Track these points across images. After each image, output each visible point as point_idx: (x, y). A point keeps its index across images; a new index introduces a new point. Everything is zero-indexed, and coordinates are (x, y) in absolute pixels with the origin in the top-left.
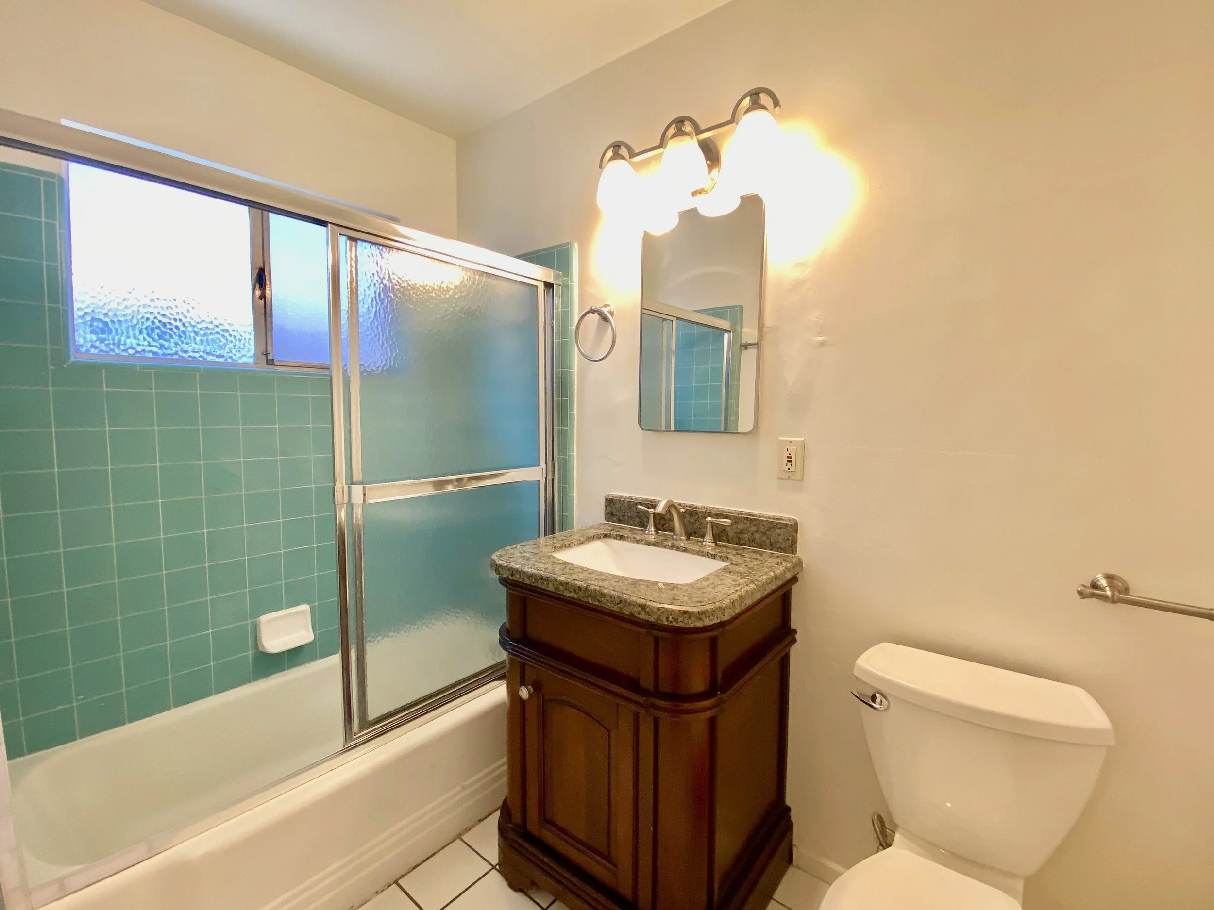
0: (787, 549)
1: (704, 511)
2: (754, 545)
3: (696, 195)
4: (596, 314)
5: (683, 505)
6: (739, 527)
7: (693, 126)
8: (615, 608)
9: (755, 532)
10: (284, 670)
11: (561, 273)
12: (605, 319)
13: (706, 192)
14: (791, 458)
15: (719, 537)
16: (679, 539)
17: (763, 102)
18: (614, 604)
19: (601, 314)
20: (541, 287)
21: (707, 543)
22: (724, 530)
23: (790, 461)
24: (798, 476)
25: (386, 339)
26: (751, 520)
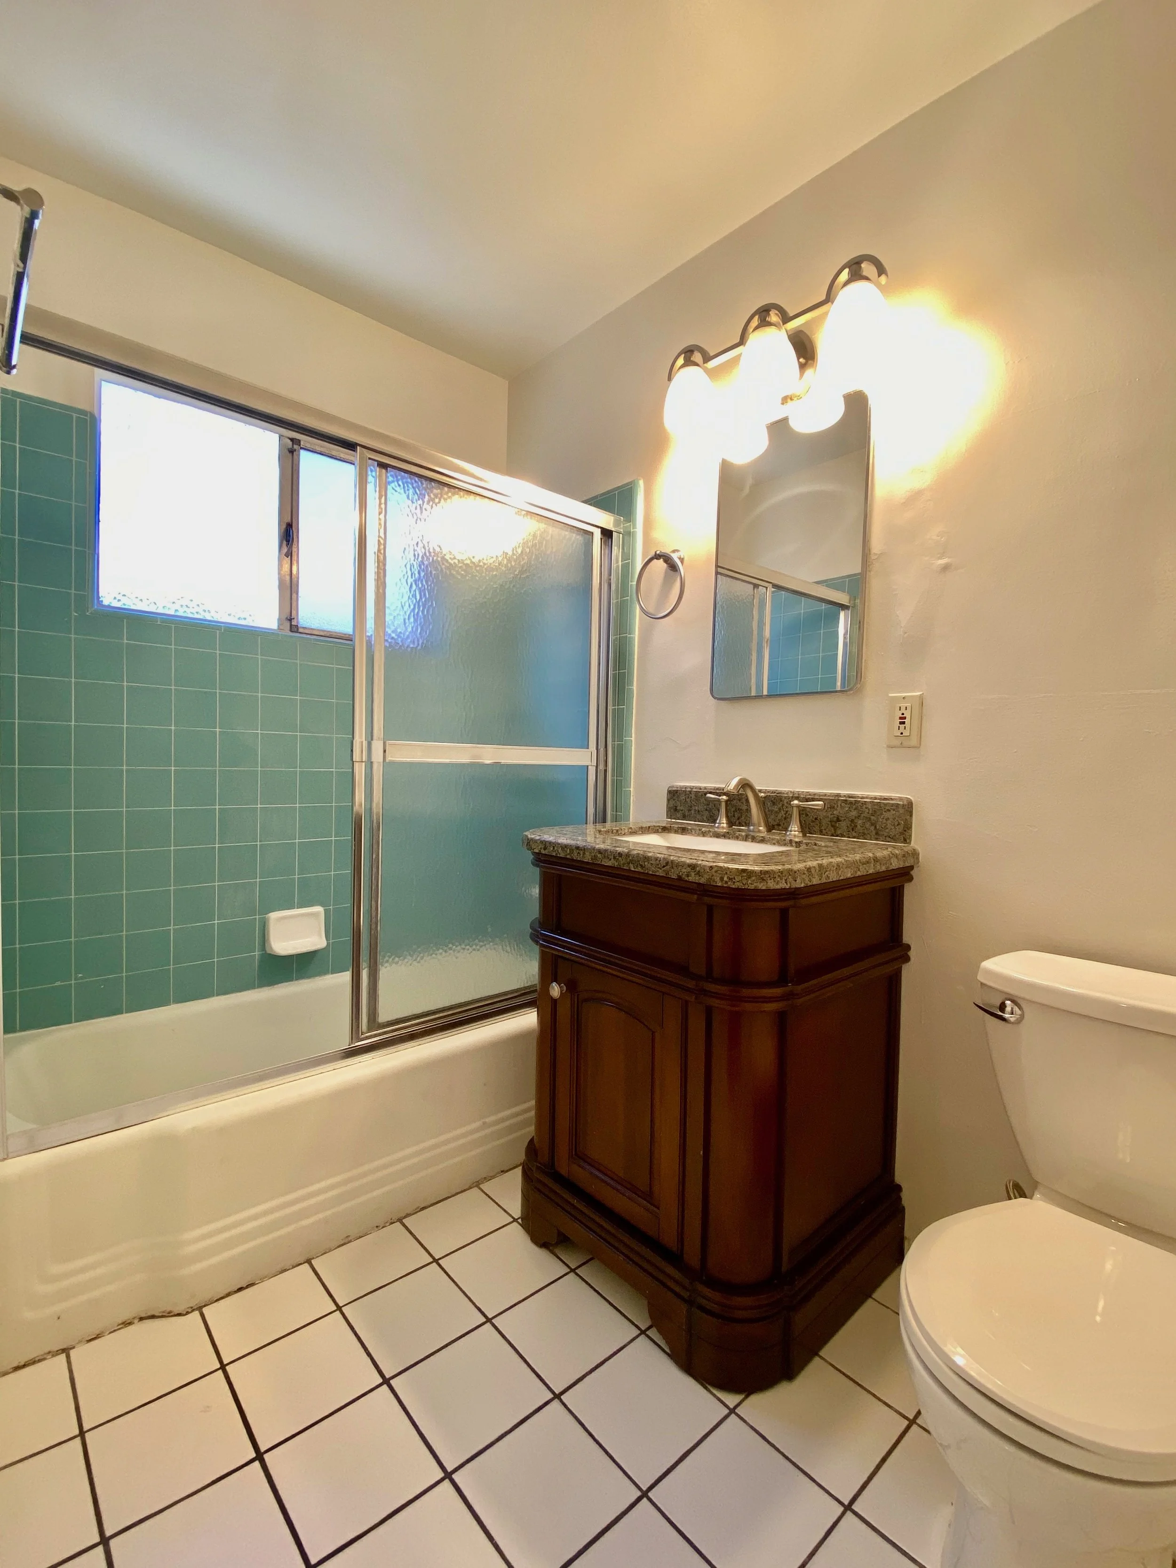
0: (897, 836)
1: (791, 795)
2: (854, 834)
3: (787, 402)
4: (662, 560)
5: (764, 791)
6: (835, 812)
7: (780, 315)
8: (661, 873)
9: (855, 817)
10: (292, 980)
11: (622, 518)
12: (673, 567)
13: (799, 397)
14: (905, 718)
15: (809, 828)
16: (757, 830)
17: (865, 273)
18: (659, 868)
19: (667, 559)
20: (597, 533)
21: (793, 832)
22: (816, 819)
23: (904, 723)
24: (914, 741)
25: (415, 581)
26: (851, 803)
